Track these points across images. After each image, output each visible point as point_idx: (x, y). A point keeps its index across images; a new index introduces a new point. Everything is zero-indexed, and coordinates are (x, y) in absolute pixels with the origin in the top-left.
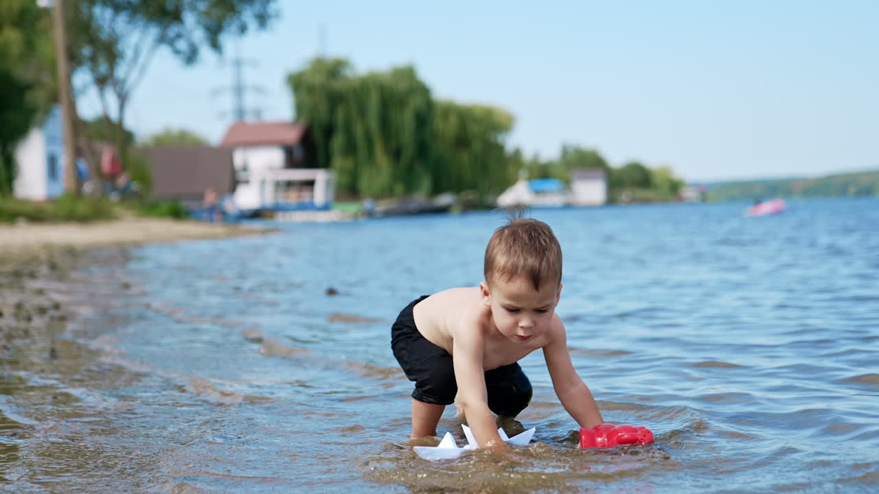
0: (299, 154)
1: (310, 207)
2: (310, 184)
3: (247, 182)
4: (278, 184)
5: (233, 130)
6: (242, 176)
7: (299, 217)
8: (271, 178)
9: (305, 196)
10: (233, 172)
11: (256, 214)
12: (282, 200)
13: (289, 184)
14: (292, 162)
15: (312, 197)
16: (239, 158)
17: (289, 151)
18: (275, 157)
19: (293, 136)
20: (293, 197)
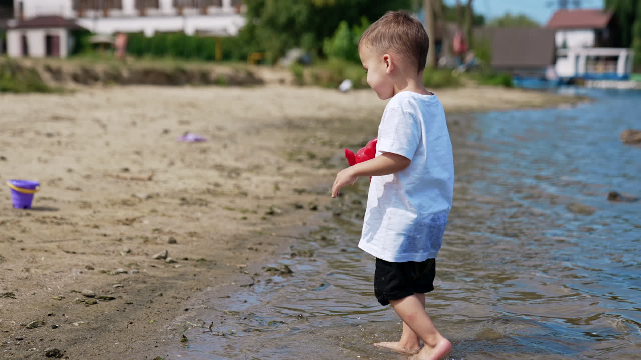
0: (606, 35)
1: (614, 77)
2: (615, 59)
3: (565, 57)
4: (588, 59)
5: (556, 16)
6: (561, 52)
7: (604, 85)
8: (584, 54)
9: (610, 69)
10: (555, 48)
11: (571, 82)
12: (591, 71)
13: (598, 59)
14: (600, 42)
15: (616, 69)
16: (560, 38)
17: (598, 33)
18: (588, 37)
19: (602, 22)
20: (600, 69)
